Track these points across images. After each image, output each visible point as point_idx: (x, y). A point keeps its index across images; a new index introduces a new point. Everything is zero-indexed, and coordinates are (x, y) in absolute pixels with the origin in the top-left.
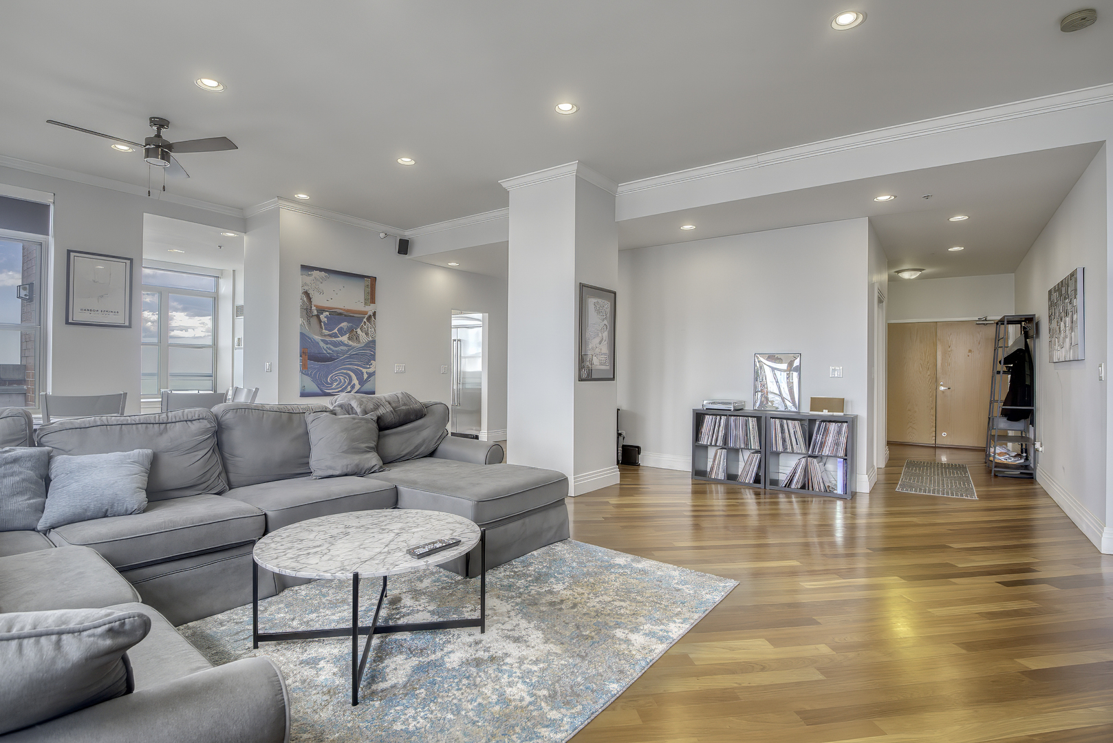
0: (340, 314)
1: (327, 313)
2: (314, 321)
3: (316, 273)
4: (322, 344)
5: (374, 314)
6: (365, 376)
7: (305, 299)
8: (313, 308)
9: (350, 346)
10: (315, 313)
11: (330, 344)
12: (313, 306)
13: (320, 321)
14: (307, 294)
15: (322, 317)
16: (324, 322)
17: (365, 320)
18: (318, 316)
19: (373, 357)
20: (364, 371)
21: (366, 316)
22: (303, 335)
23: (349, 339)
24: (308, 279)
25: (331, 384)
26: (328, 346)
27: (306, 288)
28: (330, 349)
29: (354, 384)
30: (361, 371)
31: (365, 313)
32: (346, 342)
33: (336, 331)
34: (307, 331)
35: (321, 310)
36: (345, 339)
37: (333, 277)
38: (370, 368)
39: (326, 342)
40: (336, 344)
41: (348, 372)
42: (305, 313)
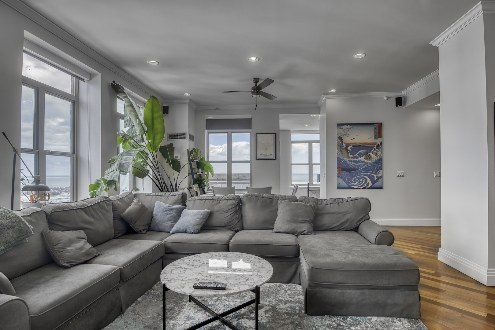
0: (359, 146)
1: (352, 146)
2: (344, 151)
3: (345, 127)
4: (349, 162)
5: (381, 143)
6: (376, 179)
7: (339, 140)
8: (344, 144)
9: (366, 162)
10: (345, 146)
11: (354, 162)
12: (343, 143)
13: (348, 151)
14: (340, 138)
15: (349, 148)
16: (350, 151)
17: (375, 147)
18: (346, 148)
20: (375, 176)
21: (376, 146)
23: (365, 158)
24: (341, 130)
25: (355, 183)
26: (353, 163)
27: (340, 135)
28: (353, 164)
29: (368, 183)
30: (373, 176)
31: (375, 144)
32: (363, 161)
33: (357, 155)
34: (341, 157)
35: (348, 145)
36: (362, 159)
37: (354, 127)
38: (378, 174)
39: (351, 161)
41: (365, 176)
42: (339, 146)
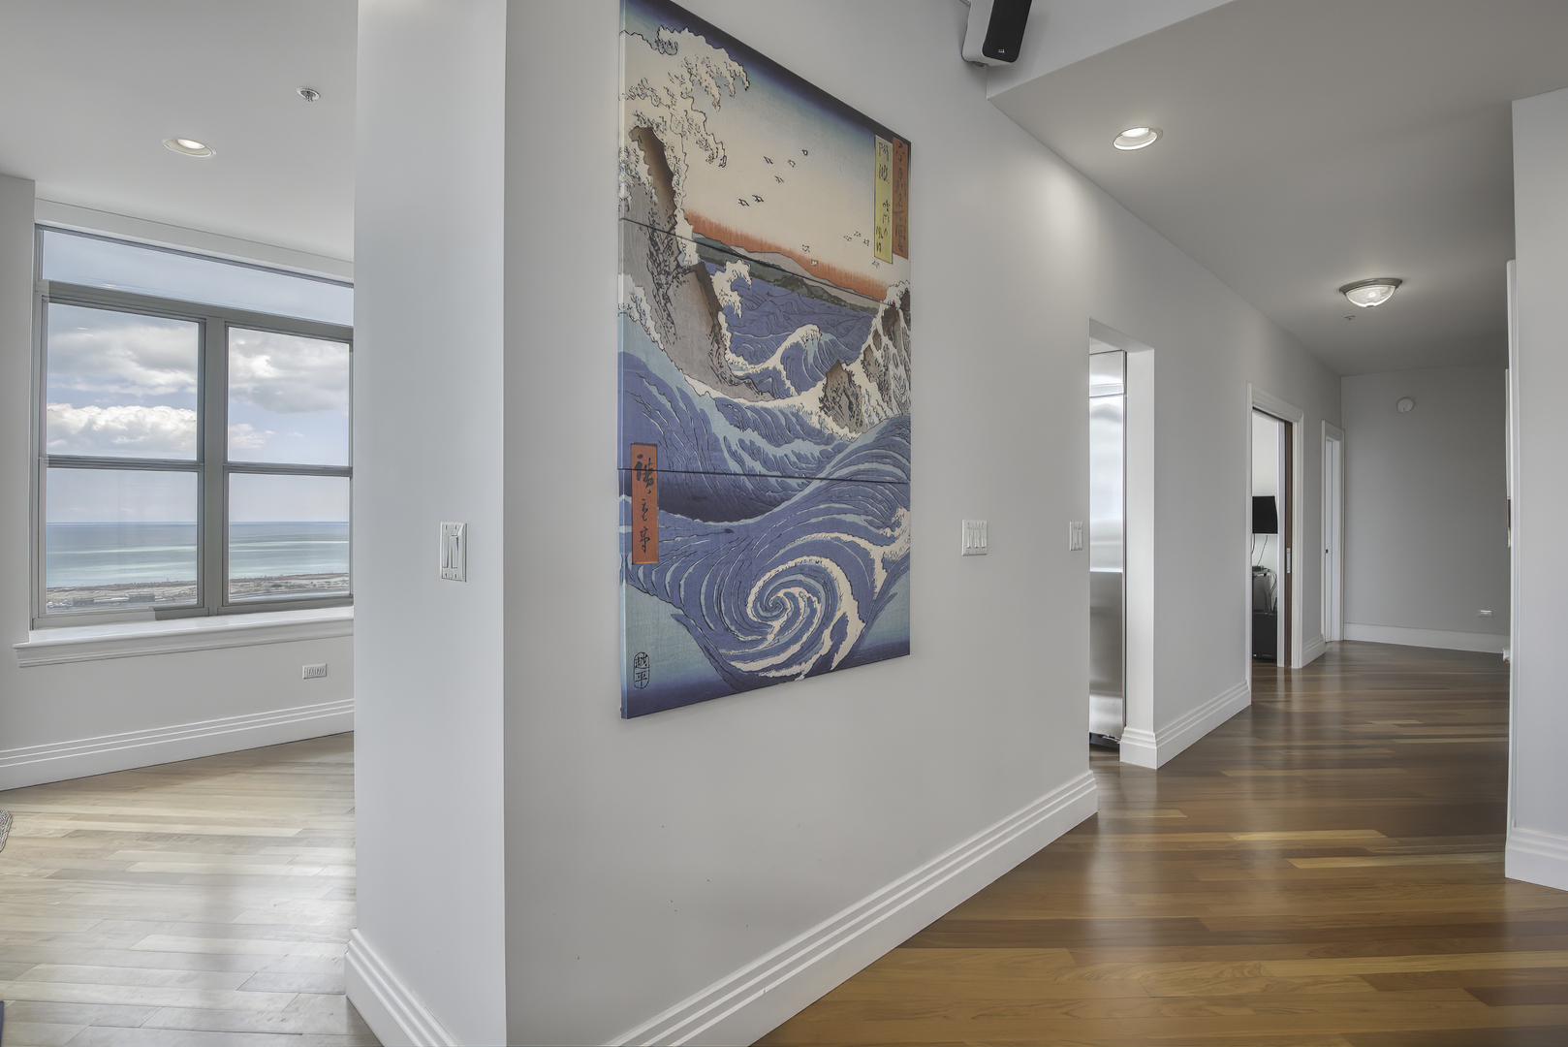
0: (791, 281)
1: (742, 268)
2: (685, 297)
3: (691, 44)
4: (721, 427)
5: (906, 297)
6: (880, 576)
7: (643, 170)
8: (684, 229)
9: (830, 439)
10: (691, 256)
11: (756, 428)
12: (680, 217)
13: (713, 305)
14: (648, 138)
15: (721, 282)
16: (729, 311)
17: (877, 323)
18: (702, 276)
19: (899, 492)
20: (877, 553)
21: (882, 308)
22: (632, 370)
23: (826, 405)
24: (662, 70)
25: (761, 629)
26: (750, 435)
27: (652, 113)
28: (754, 452)
29: (844, 620)
30: (866, 553)
31: (876, 293)
32: (814, 421)
33: (774, 362)
34: (658, 363)
35: (718, 247)
36: (808, 401)
37: (763, 95)
38: (892, 540)
39: (739, 419)
40: (780, 430)
41: (826, 563)
42: (644, 237)
